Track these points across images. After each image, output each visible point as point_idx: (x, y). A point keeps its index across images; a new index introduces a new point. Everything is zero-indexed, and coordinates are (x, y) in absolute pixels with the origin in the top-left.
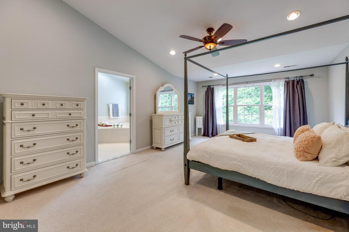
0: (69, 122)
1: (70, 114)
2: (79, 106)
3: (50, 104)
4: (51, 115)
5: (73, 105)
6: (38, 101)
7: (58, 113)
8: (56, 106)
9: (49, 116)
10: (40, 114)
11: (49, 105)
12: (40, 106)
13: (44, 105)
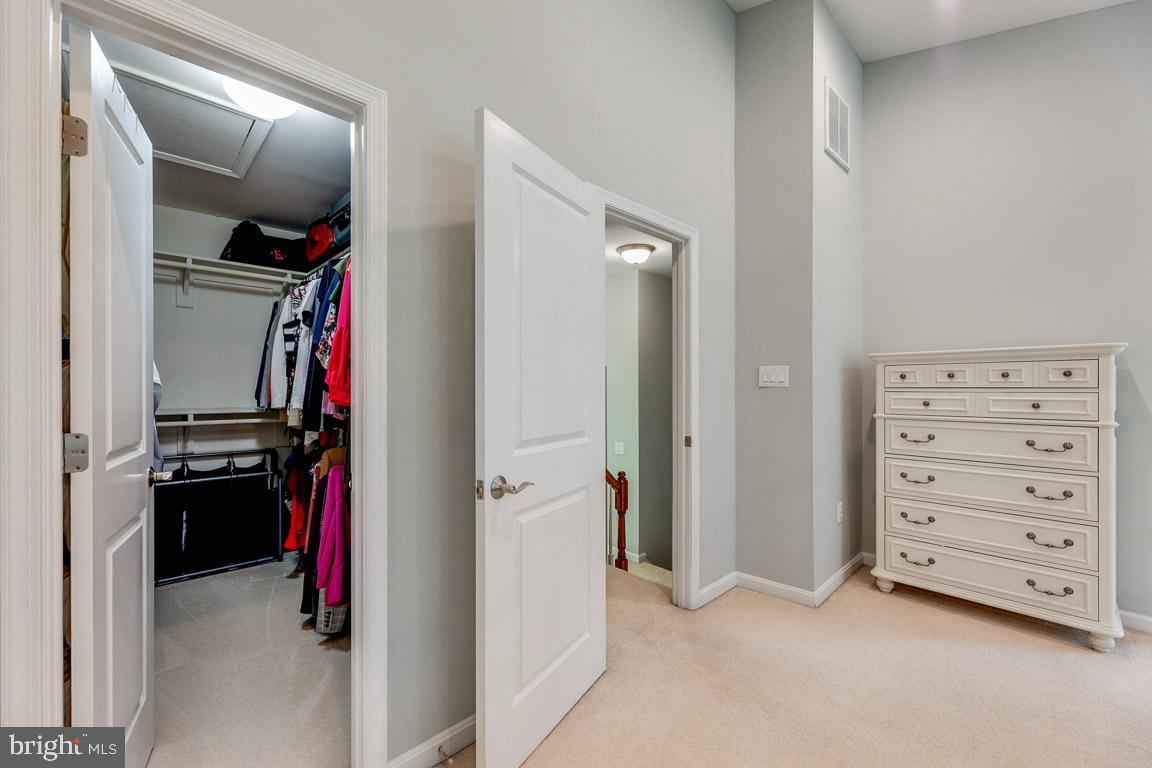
0: (1031, 432)
1: (1036, 406)
2: (1074, 378)
3: (969, 375)
4: (973, 404)
5: (1050, 375)
6: (938, 367)
7: (993, 400)
8: (988, 378)
9: (965, 407)
10: (943, 403)
11: (967, 377)
12: (944, 380)
13: (951, 376)
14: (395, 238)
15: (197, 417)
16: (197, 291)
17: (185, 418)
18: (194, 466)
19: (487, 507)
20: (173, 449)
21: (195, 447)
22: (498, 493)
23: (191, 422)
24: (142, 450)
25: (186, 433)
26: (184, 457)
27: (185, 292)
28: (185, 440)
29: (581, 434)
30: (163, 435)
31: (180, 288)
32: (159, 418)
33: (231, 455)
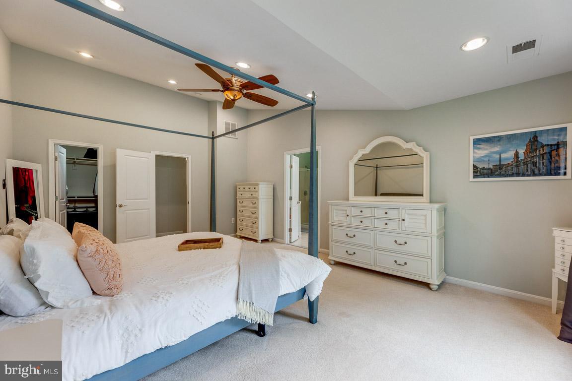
0: (252, 200)
1: (252, 195)
13: (244, 188)
14: (104, 167)
15: (78, 197)
16: (78, 165)
17: (75, 197)
18: (77, 210)
19: (118, 208)
20: (72, 205)
21: (78, 205)
22: (120, 206)
23: (76, 198)
24: (64, 200)
25: (75, 201)
26: (75, 208)
27: (75, 166)
28: (75, 203)
29: (147, 199)
30: (69, 201)
31: (73, 165)
32: (68, 197)
33: (87, 207)
